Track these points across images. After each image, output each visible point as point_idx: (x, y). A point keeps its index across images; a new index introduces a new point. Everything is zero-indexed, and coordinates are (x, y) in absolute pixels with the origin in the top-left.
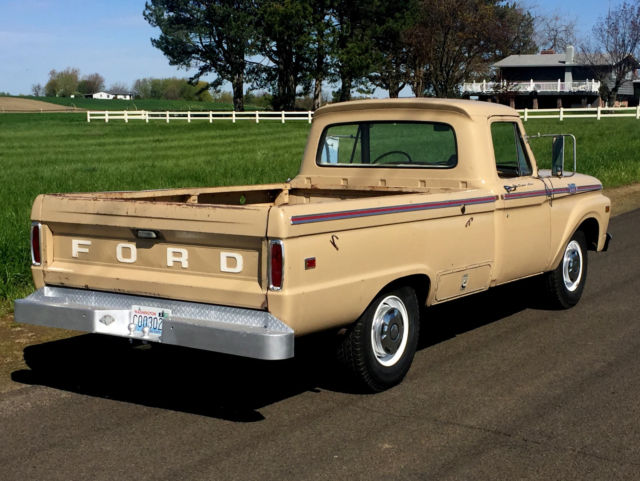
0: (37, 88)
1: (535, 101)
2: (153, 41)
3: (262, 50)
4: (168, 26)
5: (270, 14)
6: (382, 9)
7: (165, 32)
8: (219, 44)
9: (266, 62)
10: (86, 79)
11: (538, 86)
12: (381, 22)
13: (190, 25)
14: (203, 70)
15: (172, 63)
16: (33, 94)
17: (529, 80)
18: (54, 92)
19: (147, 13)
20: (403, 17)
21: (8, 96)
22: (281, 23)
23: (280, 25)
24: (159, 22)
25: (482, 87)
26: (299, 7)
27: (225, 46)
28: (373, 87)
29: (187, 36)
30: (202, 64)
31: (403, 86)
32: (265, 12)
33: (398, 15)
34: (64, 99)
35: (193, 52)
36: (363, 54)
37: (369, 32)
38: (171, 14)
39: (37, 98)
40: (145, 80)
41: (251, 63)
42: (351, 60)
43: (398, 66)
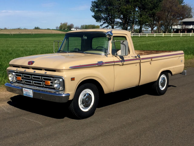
0: (57, 27)
1: (192, 31)
2: (92, 16)
3: (119, 18)
4: (96, 12)
5: (123, 9)
6: (152, 7)
7: (95, 14)
8: (109, 16)
9: (120, 21)
10: (70, 25)
11: (193, 27)
12: (152, 10)
13: (101, 12)
14: (104, 23)
15: (97, 21)
16: (56, 29)
17: (191, 25)
18: (62, 28)
19: (91, 9)
20: (157, 9)
21: (50, 29)
22: (126, 11)
23: (125, 12)
24: (94, 11)
25: (177, 27)
26: (130, 7)
27: (110, 17)
28: (148, 27)
29: (101, 14)
30: (104, 21)
31: (155, 27)
32: (122, 8)
33: (156, 8)
34: (64, 30)
35: (102, 18)
36: (147, 18)
37: (148, 13)
38: (97, 9)
39: (57, 30)
40: (83, 25)
41: (116, 21)
42: (143, 20)
43: (154, 21)
